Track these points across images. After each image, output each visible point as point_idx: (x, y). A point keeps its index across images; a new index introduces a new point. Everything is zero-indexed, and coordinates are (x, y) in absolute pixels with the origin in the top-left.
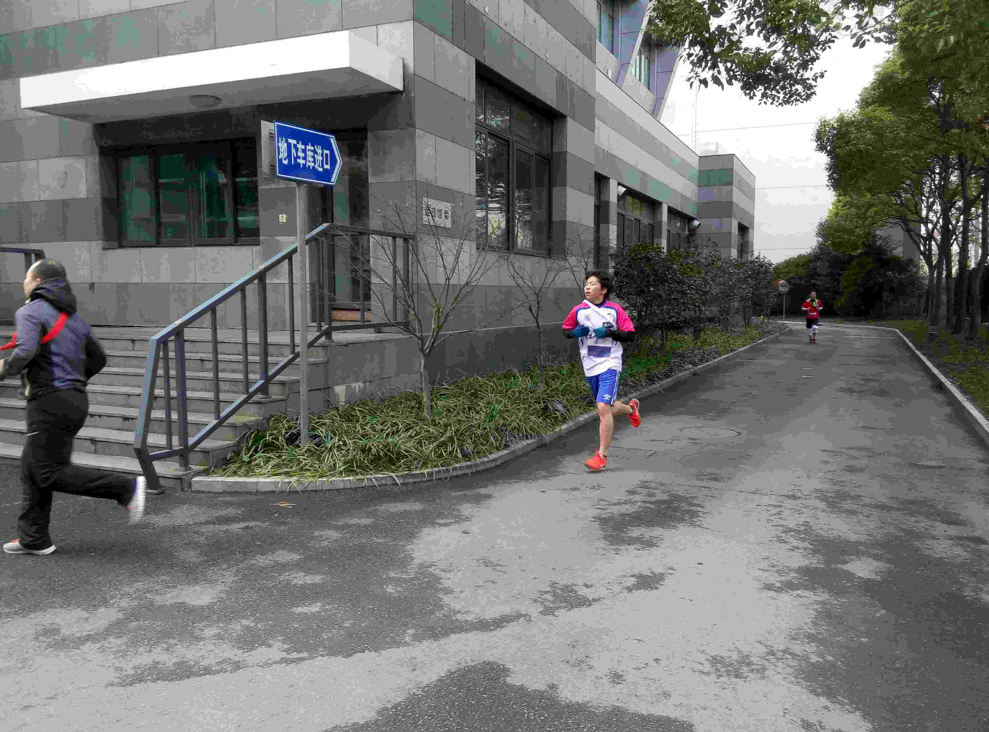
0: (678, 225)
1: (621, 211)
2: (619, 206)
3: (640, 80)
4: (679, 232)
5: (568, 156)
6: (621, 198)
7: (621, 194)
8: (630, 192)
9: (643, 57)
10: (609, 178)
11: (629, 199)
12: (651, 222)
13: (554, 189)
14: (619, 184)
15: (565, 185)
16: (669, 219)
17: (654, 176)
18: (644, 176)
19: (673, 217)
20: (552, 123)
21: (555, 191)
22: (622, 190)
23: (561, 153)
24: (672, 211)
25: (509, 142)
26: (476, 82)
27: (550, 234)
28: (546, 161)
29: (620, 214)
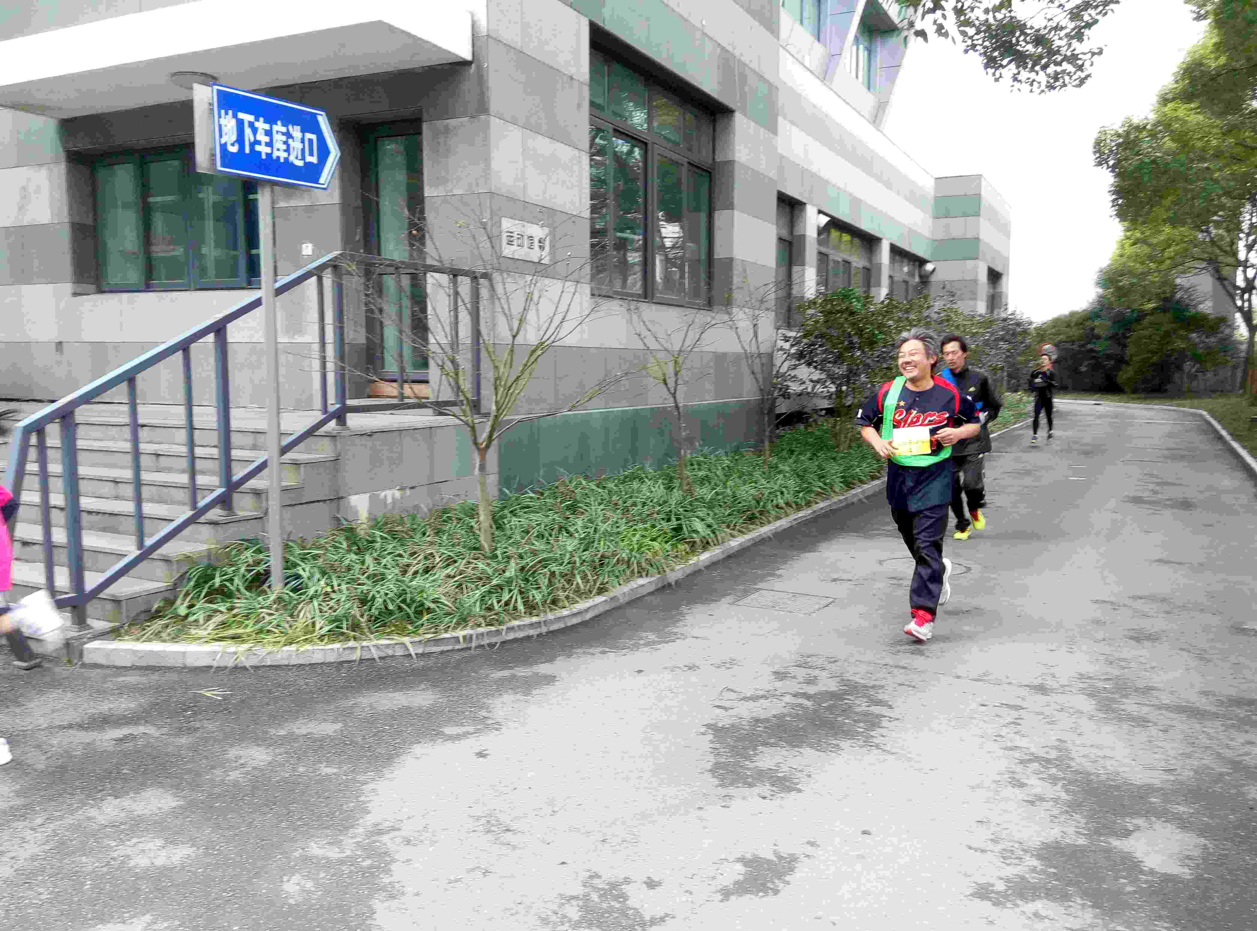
0: (906, 269)
1: (823, 250)
2: (820, 242)
3: (857, 77)
4: (907, 278)
5: (737, 167)
6: (822, 231)
7: (822, 225)
8: (835, 224)
9: (861, 47)
10: (805, 204)
11: (835, 234)
12: (867, 264)
13: (717, 214)
14: (820, 212)
15: (731, 207)
16: (892, 260)
17: (869, 202)
18: (856, 202)
19: (897, 258)
20: (714, 121)
21: (720, 217)
22: (824, 220)
23: (727, 162)
24: (897, 252)
25: (646, 144)
26: (591, 54)
27: (710, 276)
28: (704, 174)
29: (820, 253)
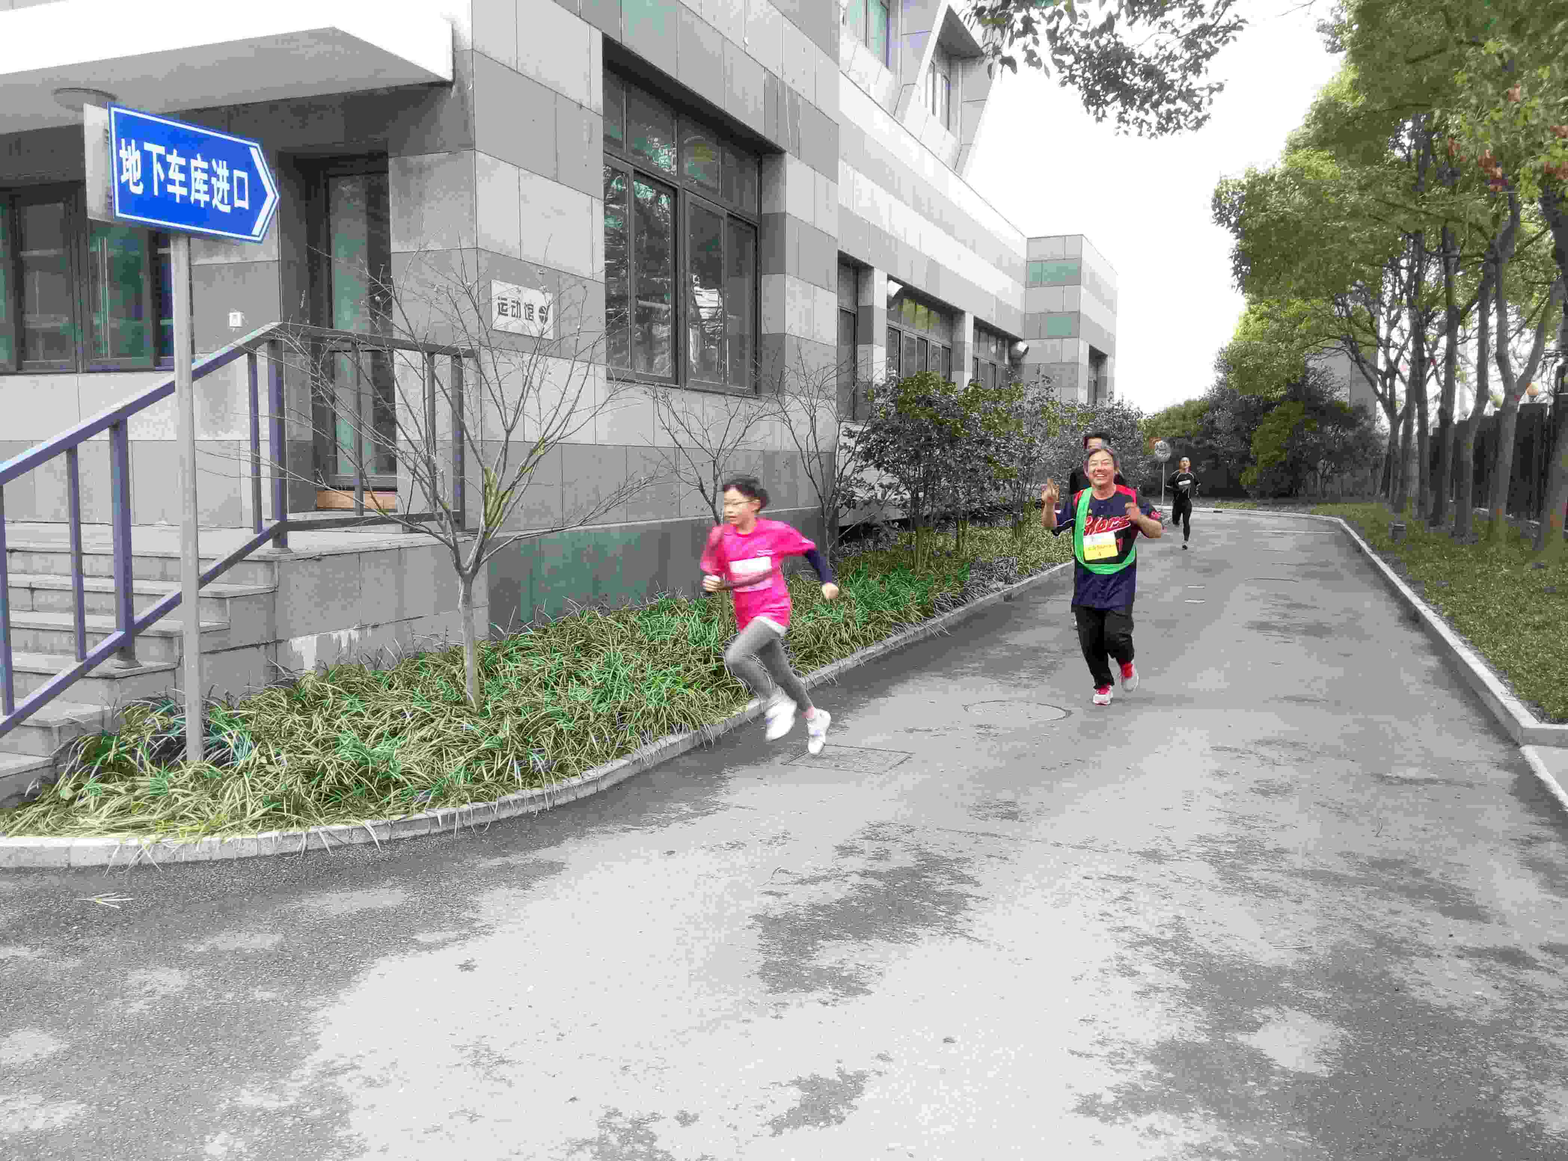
0: (993, 349)
1: (895, 324)
2: (890, 315)
3: (934, 113)
4: (995, 361)
5: (788, 220)
6: (894, 302)
7: (893, 294)
8: (908, 293)
9: (939, 76)
10: (872, 268)
11: (908, 305)
12: (947, 344)
13: (764, 278)
14: (890, 278)
15: (782, 270)
16: (977, 339)
17: (948, 267)
18: (933, 266)
19: (983, 335)
20: (760, 164)
21: (769, 283)
22: (895, 288)
23: (776, 215)
24: (981, 326)
25: (675, 190)
26: (604, 76)
27: (757, 355)
28: (749, 229)
29: (890, 328)
